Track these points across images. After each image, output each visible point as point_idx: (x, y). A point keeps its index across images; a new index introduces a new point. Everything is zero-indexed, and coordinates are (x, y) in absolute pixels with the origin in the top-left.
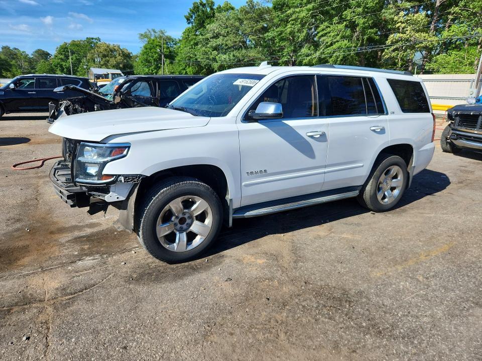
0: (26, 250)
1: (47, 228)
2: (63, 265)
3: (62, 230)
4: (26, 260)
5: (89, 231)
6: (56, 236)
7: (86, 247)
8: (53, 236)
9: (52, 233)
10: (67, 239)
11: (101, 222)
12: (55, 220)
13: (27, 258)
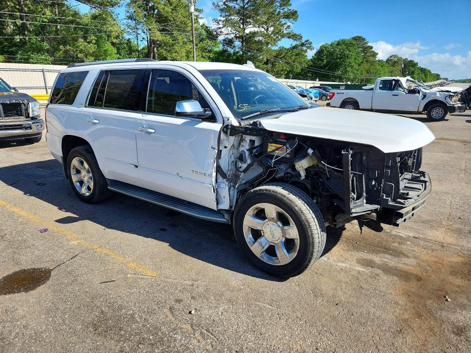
0: (454, 270)
1: (421, 290)
2: (425, 240)
3: (405, 276)
4: (456, 259)
5: (377, 259)
6: (416, 271)
7: (396, 245)
8: (420, 274)
9: (419, 279)
10: (407, 261)
11: (354, 263)
12: (402, 300)
13: (455, 261)
